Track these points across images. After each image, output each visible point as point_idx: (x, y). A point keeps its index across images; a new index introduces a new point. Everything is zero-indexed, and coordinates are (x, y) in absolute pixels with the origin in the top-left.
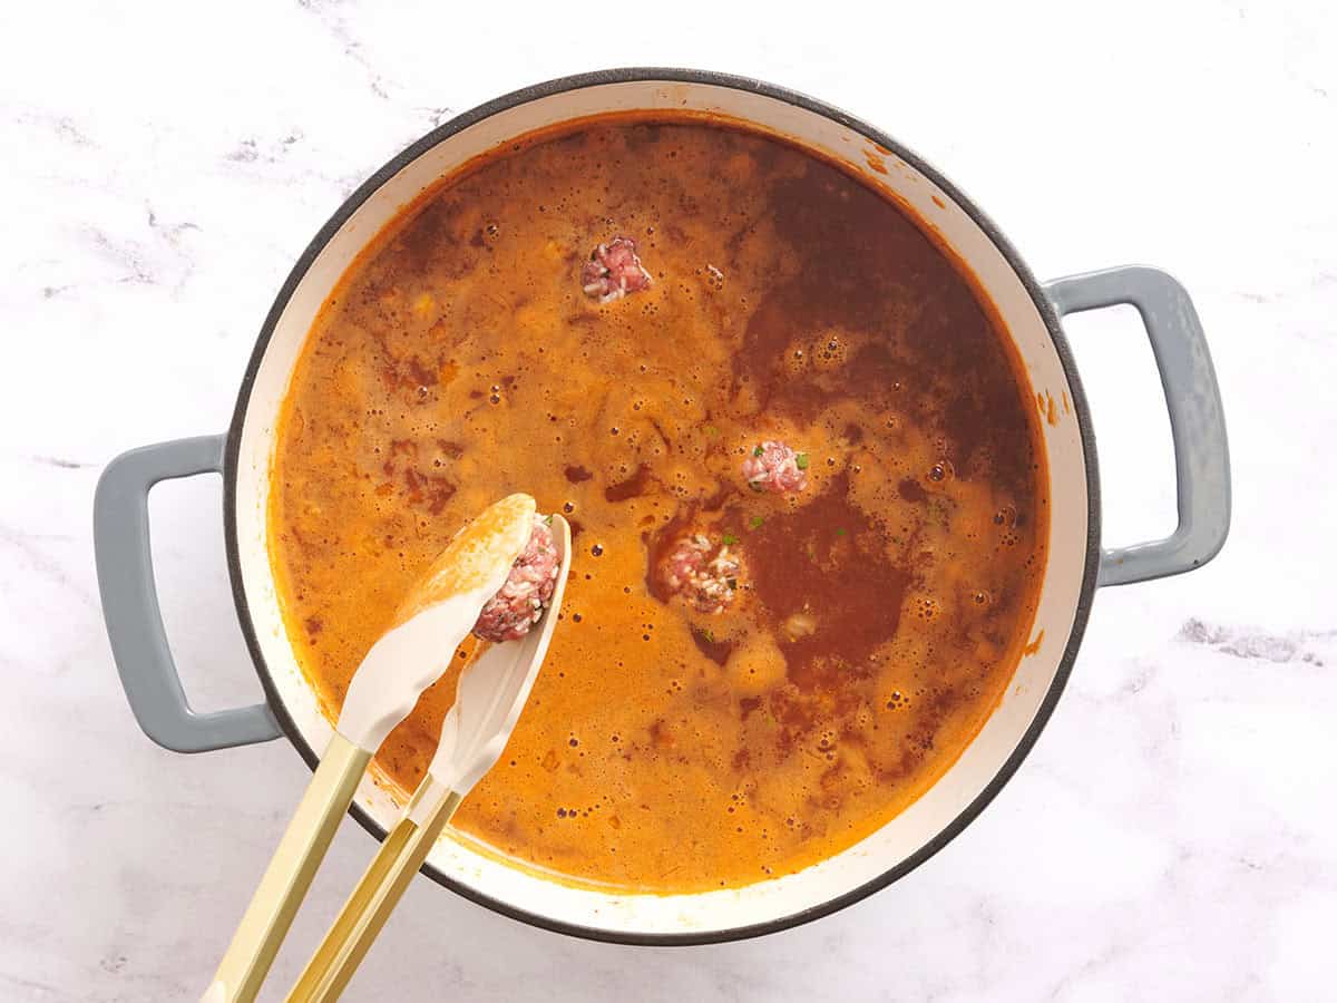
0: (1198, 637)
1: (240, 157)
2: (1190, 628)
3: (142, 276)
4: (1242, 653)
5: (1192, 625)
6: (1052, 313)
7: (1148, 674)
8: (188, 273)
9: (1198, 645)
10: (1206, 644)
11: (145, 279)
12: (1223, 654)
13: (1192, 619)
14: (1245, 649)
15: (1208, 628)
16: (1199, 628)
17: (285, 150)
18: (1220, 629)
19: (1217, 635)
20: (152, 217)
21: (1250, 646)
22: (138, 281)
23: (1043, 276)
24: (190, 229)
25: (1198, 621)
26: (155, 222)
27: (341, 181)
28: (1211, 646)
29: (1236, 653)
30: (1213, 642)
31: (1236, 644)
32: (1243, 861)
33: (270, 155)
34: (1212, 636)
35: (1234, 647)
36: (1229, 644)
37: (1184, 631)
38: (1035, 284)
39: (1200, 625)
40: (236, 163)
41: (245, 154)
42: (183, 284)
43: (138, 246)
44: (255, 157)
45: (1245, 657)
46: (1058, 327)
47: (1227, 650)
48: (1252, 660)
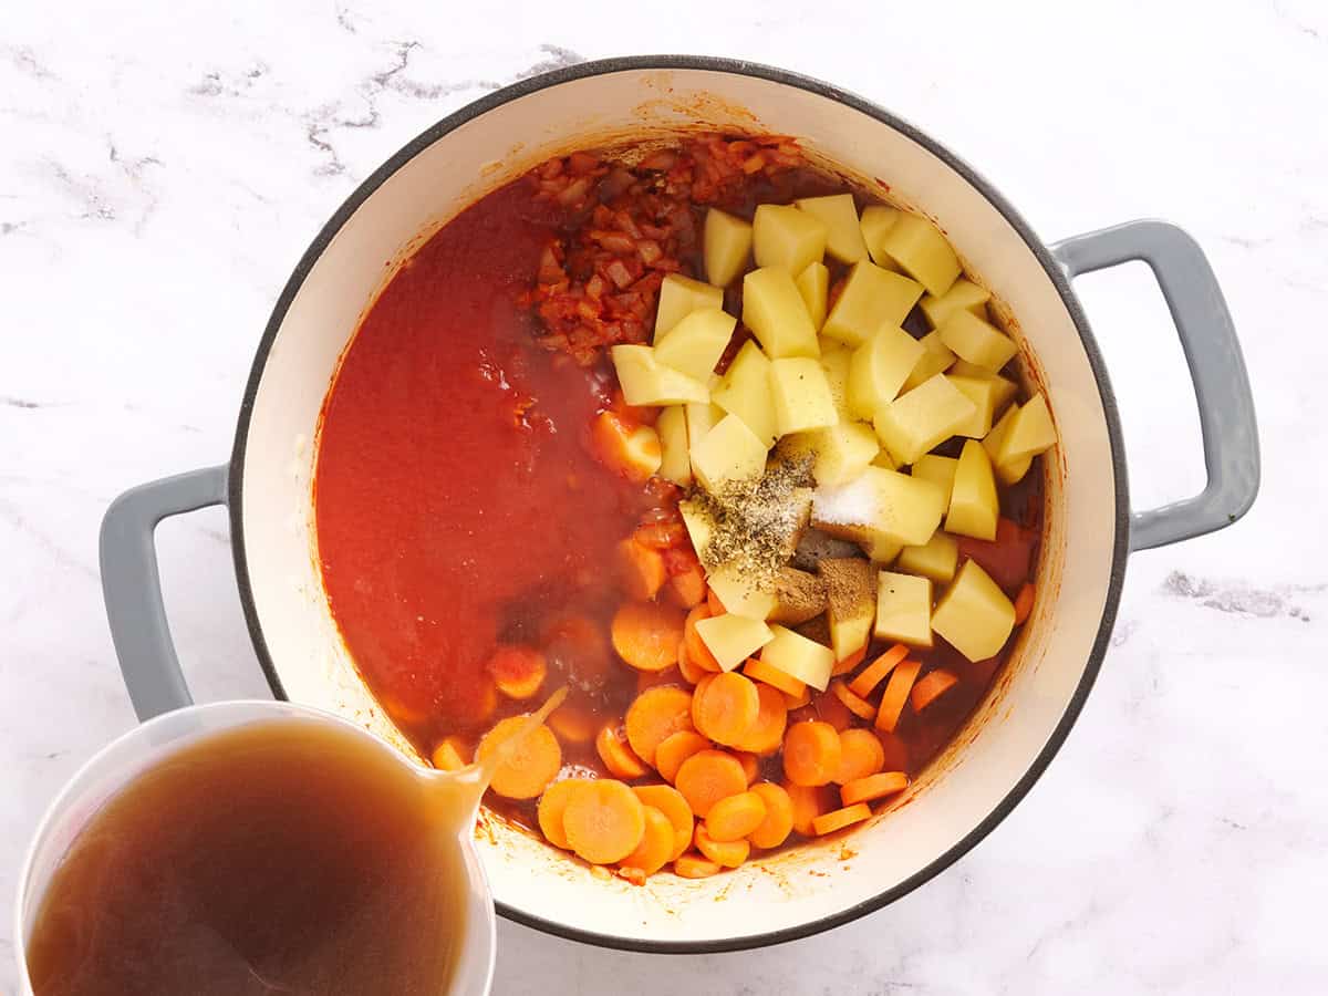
0: (1182, 590)
1: (204, 91)
2: (1173, 581)
3: (102, 212)
4: (1227, 607)
5: (1175, 579)
6: (1061, 276)
7: (1130, 628)
8: (151, 209)
9: (1181, 598)
10: (1190, 597)
11: (107, 215)
12: (1206, 607)
13: (1176, 572)
14: (1229, 603)
15: (1191, 581)
16: (1182, 581)
17: (250, 84)
18: (1204, 582)
19: (1201, 588)
20: (113, 152)
21: (1234, 600)
22: (99, 217)
23: (1049, 238)
24: (154, 164)
25: (1180, 573)
26: (117, 156)
27: (307, 116)
28: (1196, 599)
29: (1220, 607)
30: (1197, 596)
31: (1221, 597)
32: (1225, 821)
33: (233, 89)
34: (1197, 590)
35: (1218, 601)
36: (1213, 597)
37: (1167, 584)
38: (1041, 247)
39: (1183, 578)
40: (200, 96)
41: (209, 87)
42: (144, 220)
43: (99, 181)
44: (219, 90)
45: (1230, 611)
46: (1068, 289)
47: (1211, 604)
48: (1237, 615)
